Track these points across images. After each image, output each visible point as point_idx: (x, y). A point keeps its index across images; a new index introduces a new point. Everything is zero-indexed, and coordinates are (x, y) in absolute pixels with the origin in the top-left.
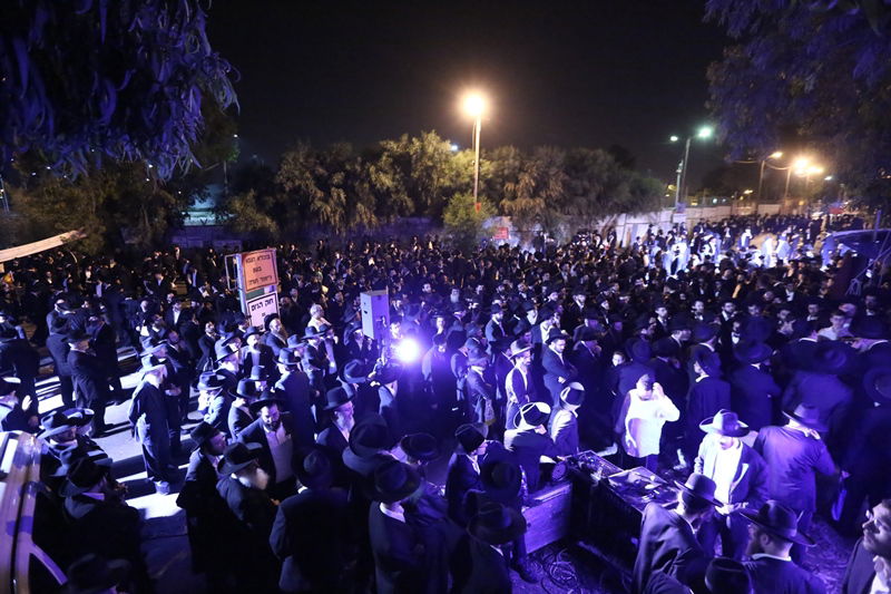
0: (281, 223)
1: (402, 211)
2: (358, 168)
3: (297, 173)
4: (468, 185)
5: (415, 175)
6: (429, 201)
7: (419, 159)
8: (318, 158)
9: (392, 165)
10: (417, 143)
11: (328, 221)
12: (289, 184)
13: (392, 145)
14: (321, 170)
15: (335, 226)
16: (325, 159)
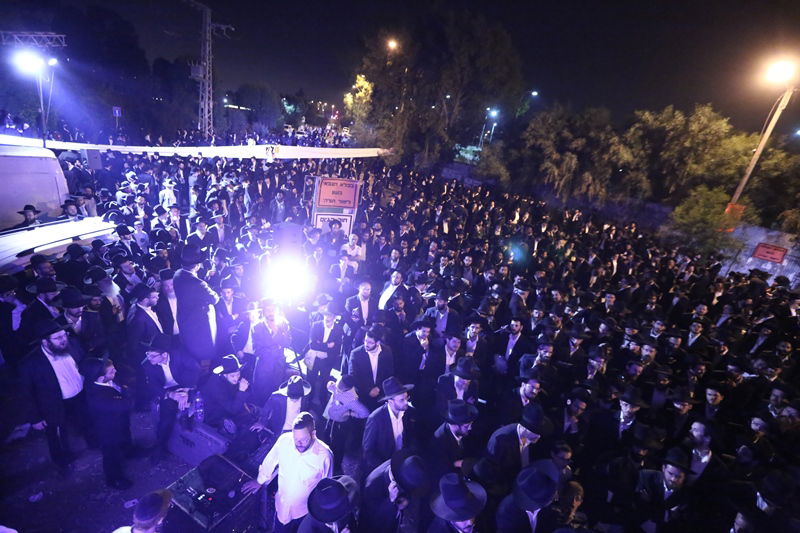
0: (514, 176)
1: (634, 192)
2: (603, 137)
3: (542, 132)
4: (731, 179)
5: (665, 155)
6: (672, 189)
7: (676, 138)
8: (568, 121)
9: (642, 138)
10: (680, 118)
11: (553, 184)
12: (532, 142)
13: (647, 116)
14: (566, 133)
15: (557, 190)
16: (576, 122)
